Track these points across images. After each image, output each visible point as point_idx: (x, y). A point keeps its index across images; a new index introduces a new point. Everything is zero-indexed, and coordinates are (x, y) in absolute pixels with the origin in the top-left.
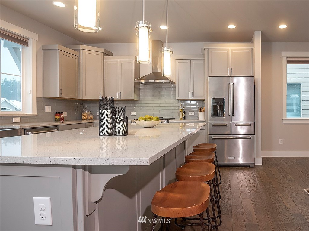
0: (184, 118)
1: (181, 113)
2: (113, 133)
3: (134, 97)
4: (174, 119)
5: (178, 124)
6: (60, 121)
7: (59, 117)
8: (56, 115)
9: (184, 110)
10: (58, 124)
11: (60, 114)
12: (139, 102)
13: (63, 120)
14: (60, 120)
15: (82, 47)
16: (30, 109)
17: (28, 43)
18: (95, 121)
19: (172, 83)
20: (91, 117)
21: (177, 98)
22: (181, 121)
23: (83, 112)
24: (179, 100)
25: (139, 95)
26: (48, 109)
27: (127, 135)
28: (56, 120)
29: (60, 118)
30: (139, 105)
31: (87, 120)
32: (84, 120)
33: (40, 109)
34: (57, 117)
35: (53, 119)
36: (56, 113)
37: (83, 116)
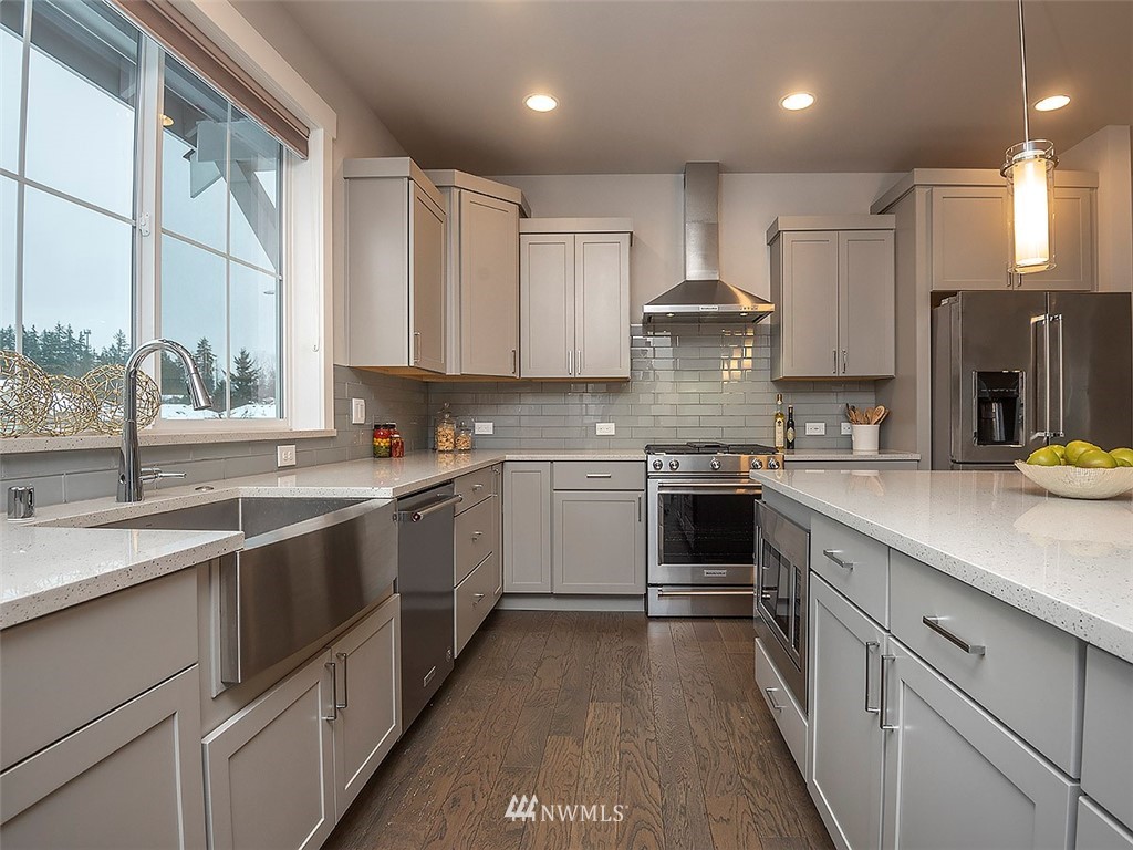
0: (790, 446)
1: (780, 430)
6: (391, 456)
7: (386, 440)
9: (791, 415)
12: (633, 387)
14: (390, 453)
15: (459, 177)
17: (306, 144)
18: (508, 457)
20: (465, 441)
23: (441, 421)
28: (377, 456)
29: (391, 447)
31: (455, 451)
32: (442, 452)
33: (341, 410)
34: (383, 443)
35: (369, 451)
36: (377, 427)
37: (440, 438)
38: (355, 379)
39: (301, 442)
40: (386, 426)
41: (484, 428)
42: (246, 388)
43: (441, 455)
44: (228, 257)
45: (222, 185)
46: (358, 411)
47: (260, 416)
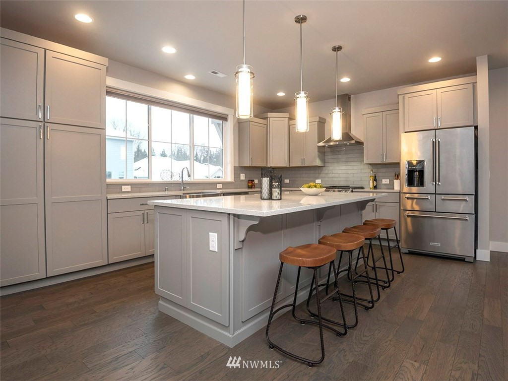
0: (375, 187)
1: (371, 182)
2: (270, 198)
3: (318, 163)
4: (362, 188)
5: (368, 194)
7: (251, 184)
8: (249, 183)
9: (375, 177)
10: (250, 190)
11: (253, 181)
12: (324, 168)
13: (254, 188)
14: (251, 187)
15: (270, 115)
16: (229, 178)
17: (227, 119)
19: (360, 143)
21: (365, 161)
22: (371, 190)
24: (370, 164)
25: (323, 161)
26: (242, 177)
27: (281, 199)
28: (249, 187)
33: (237, 176)
36: (249, 181)
39: (225, 184)
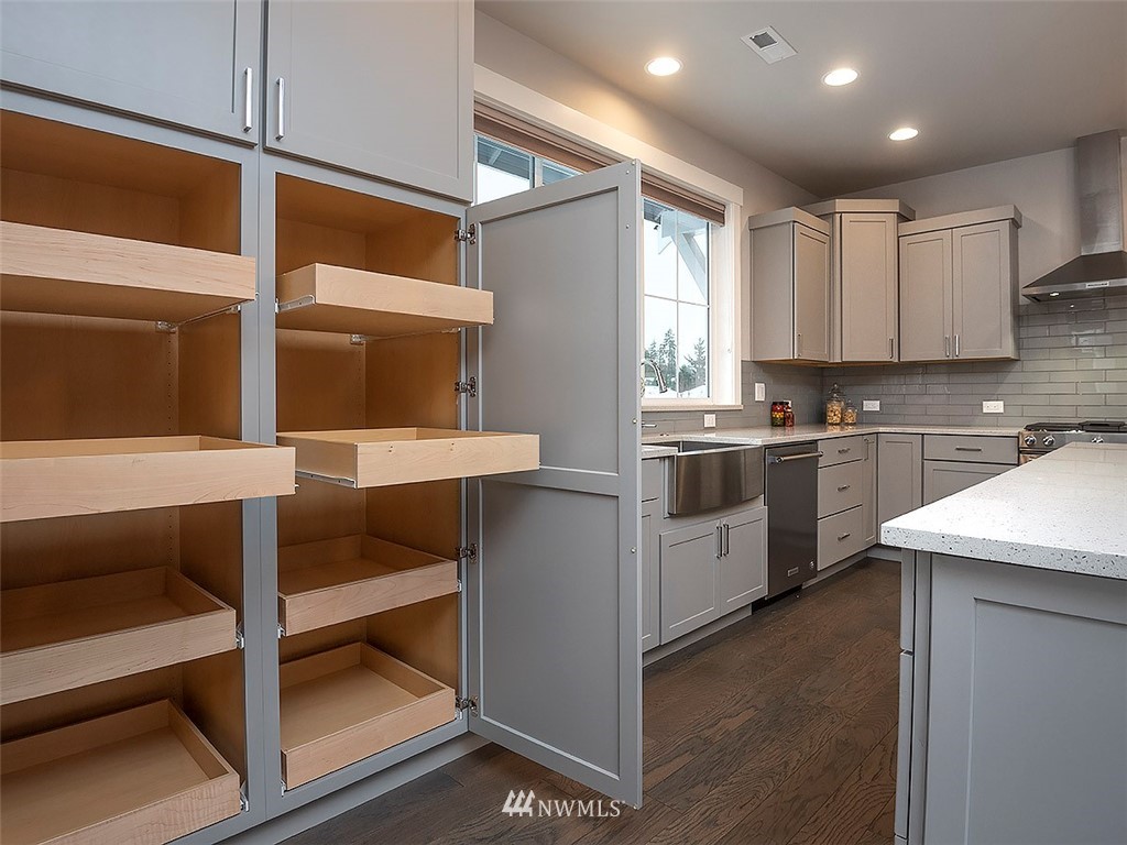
3: (1008, 350)
6: (784, 425)
8: (773, 410)
12: (1018, 366)
13: (793, 424)
14: (784, 423)
15: (841, 204)
17: (723, 216)
18: (881, 429)
20: (851, 416)
23: (831, 399)
25: (1017, 343)
28: (774, 424)
29: (784, 418)
30: (1013, 377)
31: (842, 423)
32: (832, 424)
33: (747, 391)
34: (779, 415)
35: (768, 421)
36: (775, 404)
37: (830, 414)
38: (758, 368)
39: (720, 412)
40: (782, 403)
41: (872, 406)
42: (688, 380)
43: (830, 427)
44: (678, 301)
45: (673, 248)
46: (760, 392)
47: (696, 397)
